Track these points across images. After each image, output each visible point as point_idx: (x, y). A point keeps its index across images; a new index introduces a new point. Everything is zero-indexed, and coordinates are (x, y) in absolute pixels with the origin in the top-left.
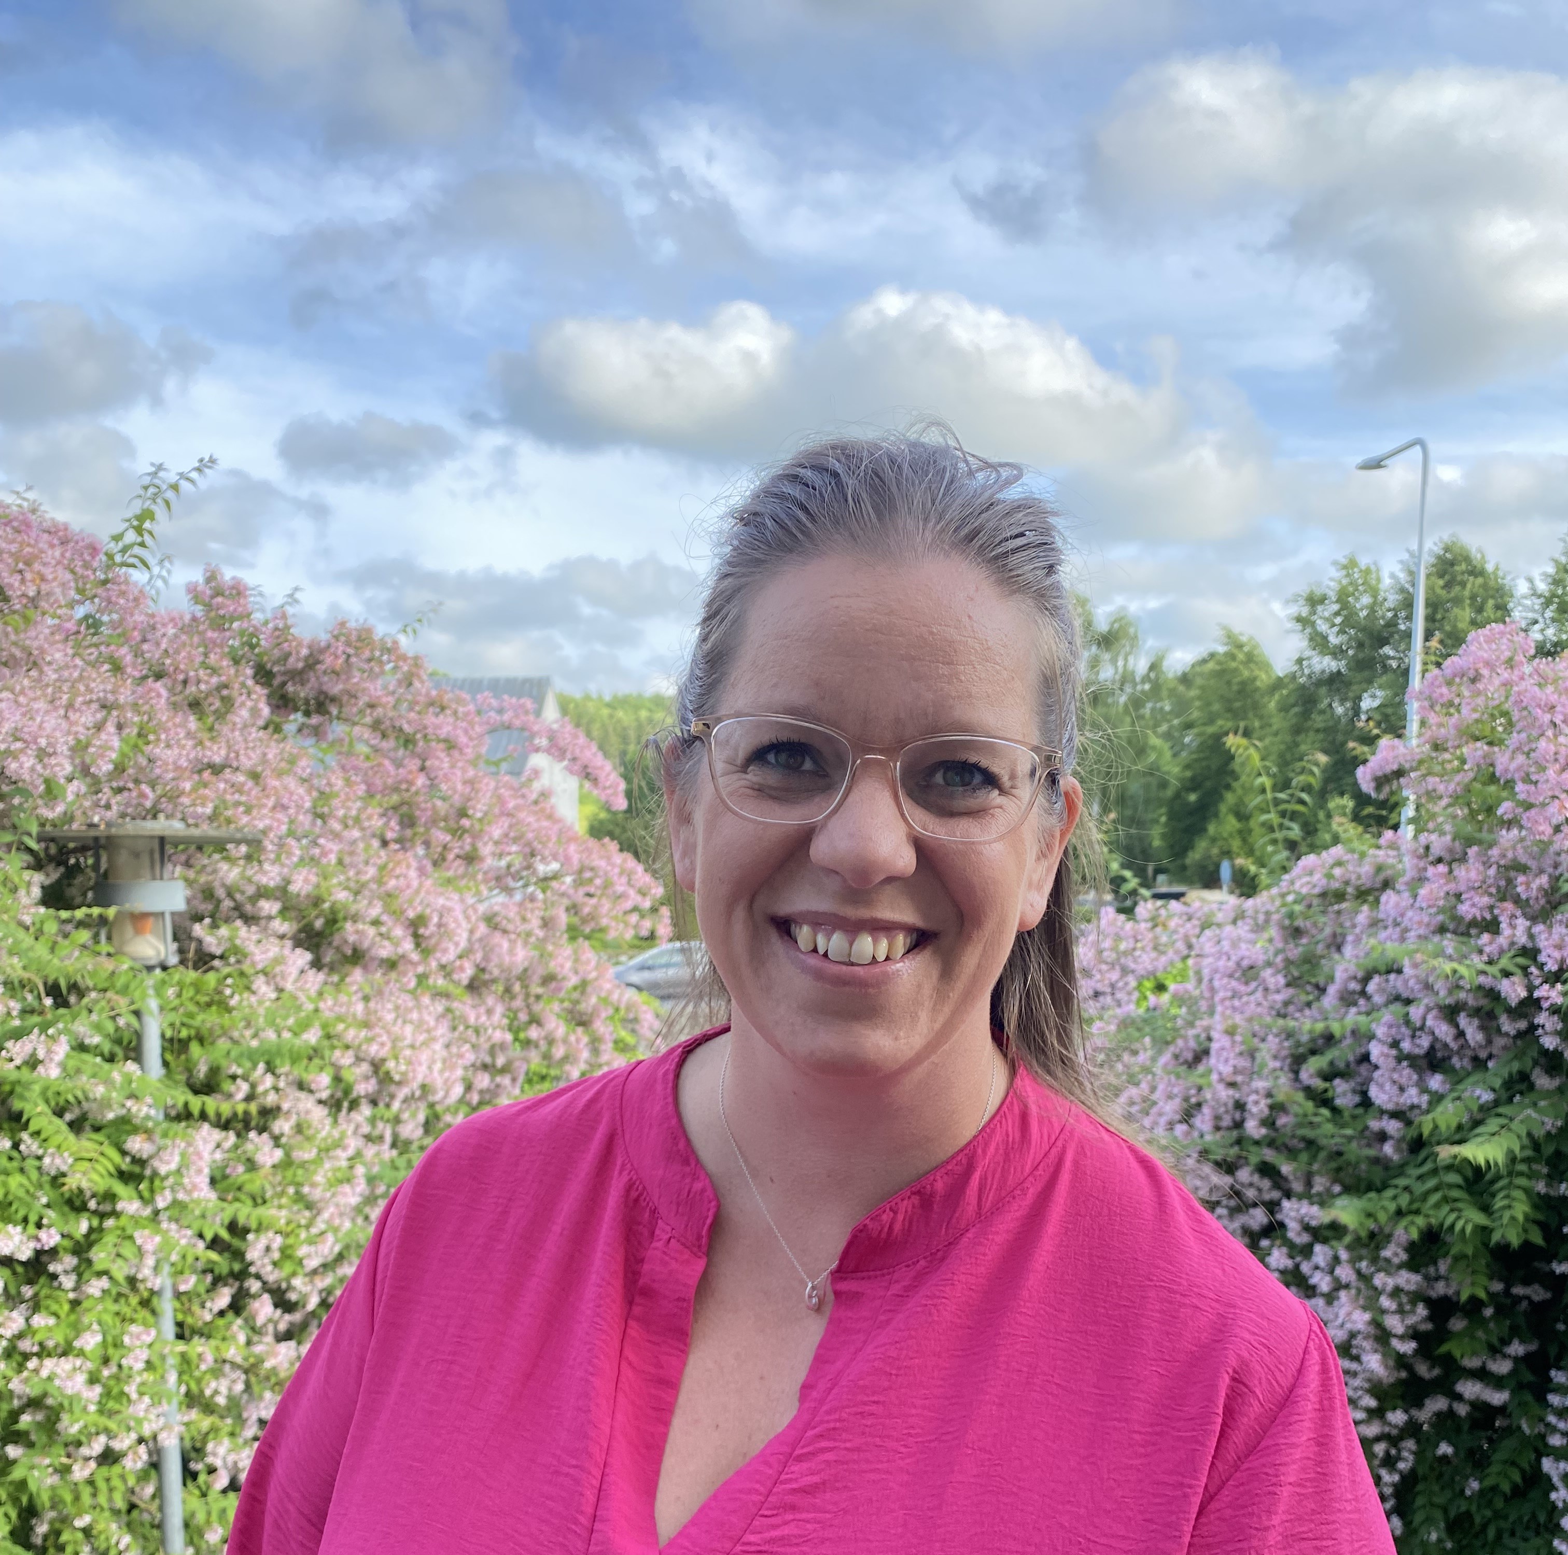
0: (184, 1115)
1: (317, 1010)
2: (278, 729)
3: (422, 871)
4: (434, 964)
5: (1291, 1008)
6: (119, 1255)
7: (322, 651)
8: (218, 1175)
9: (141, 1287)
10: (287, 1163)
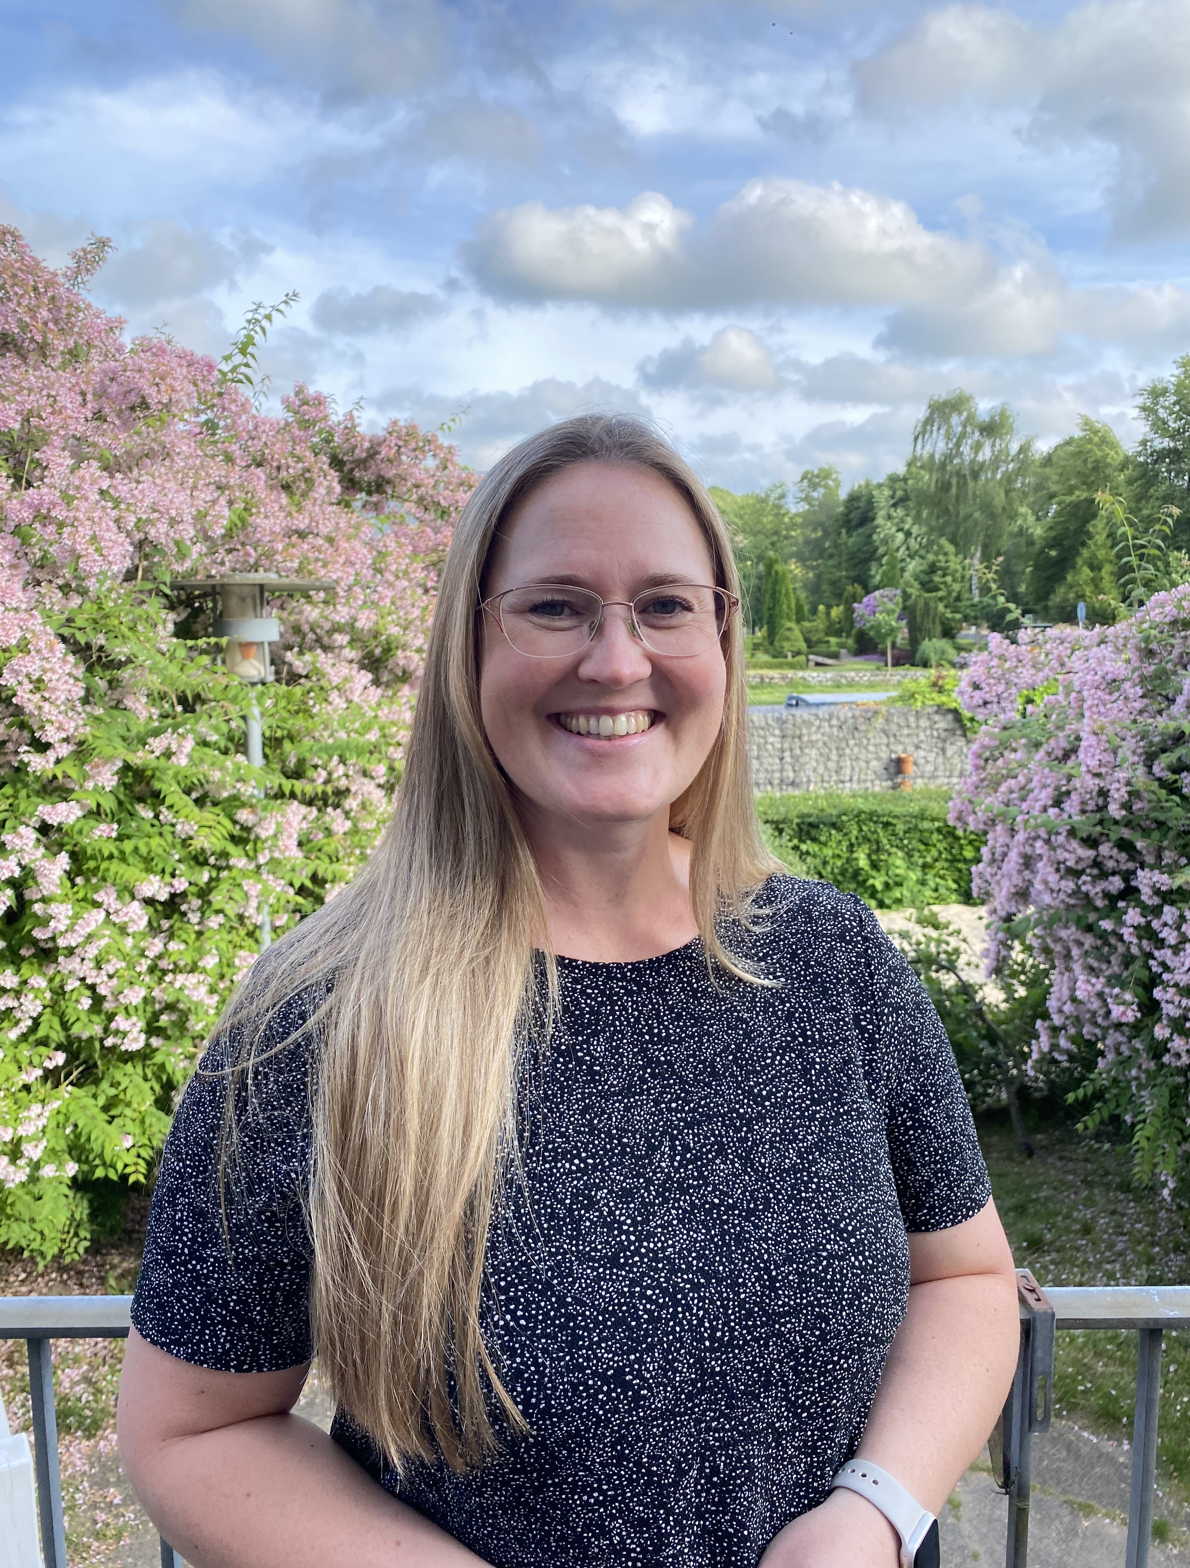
0: (279, 795)
1: (376, 717)
2: (348, 505)
6: (231, 898)
7: (380, 444)
8: (304, 840)
9: (248, 921)
10: (355, 831)
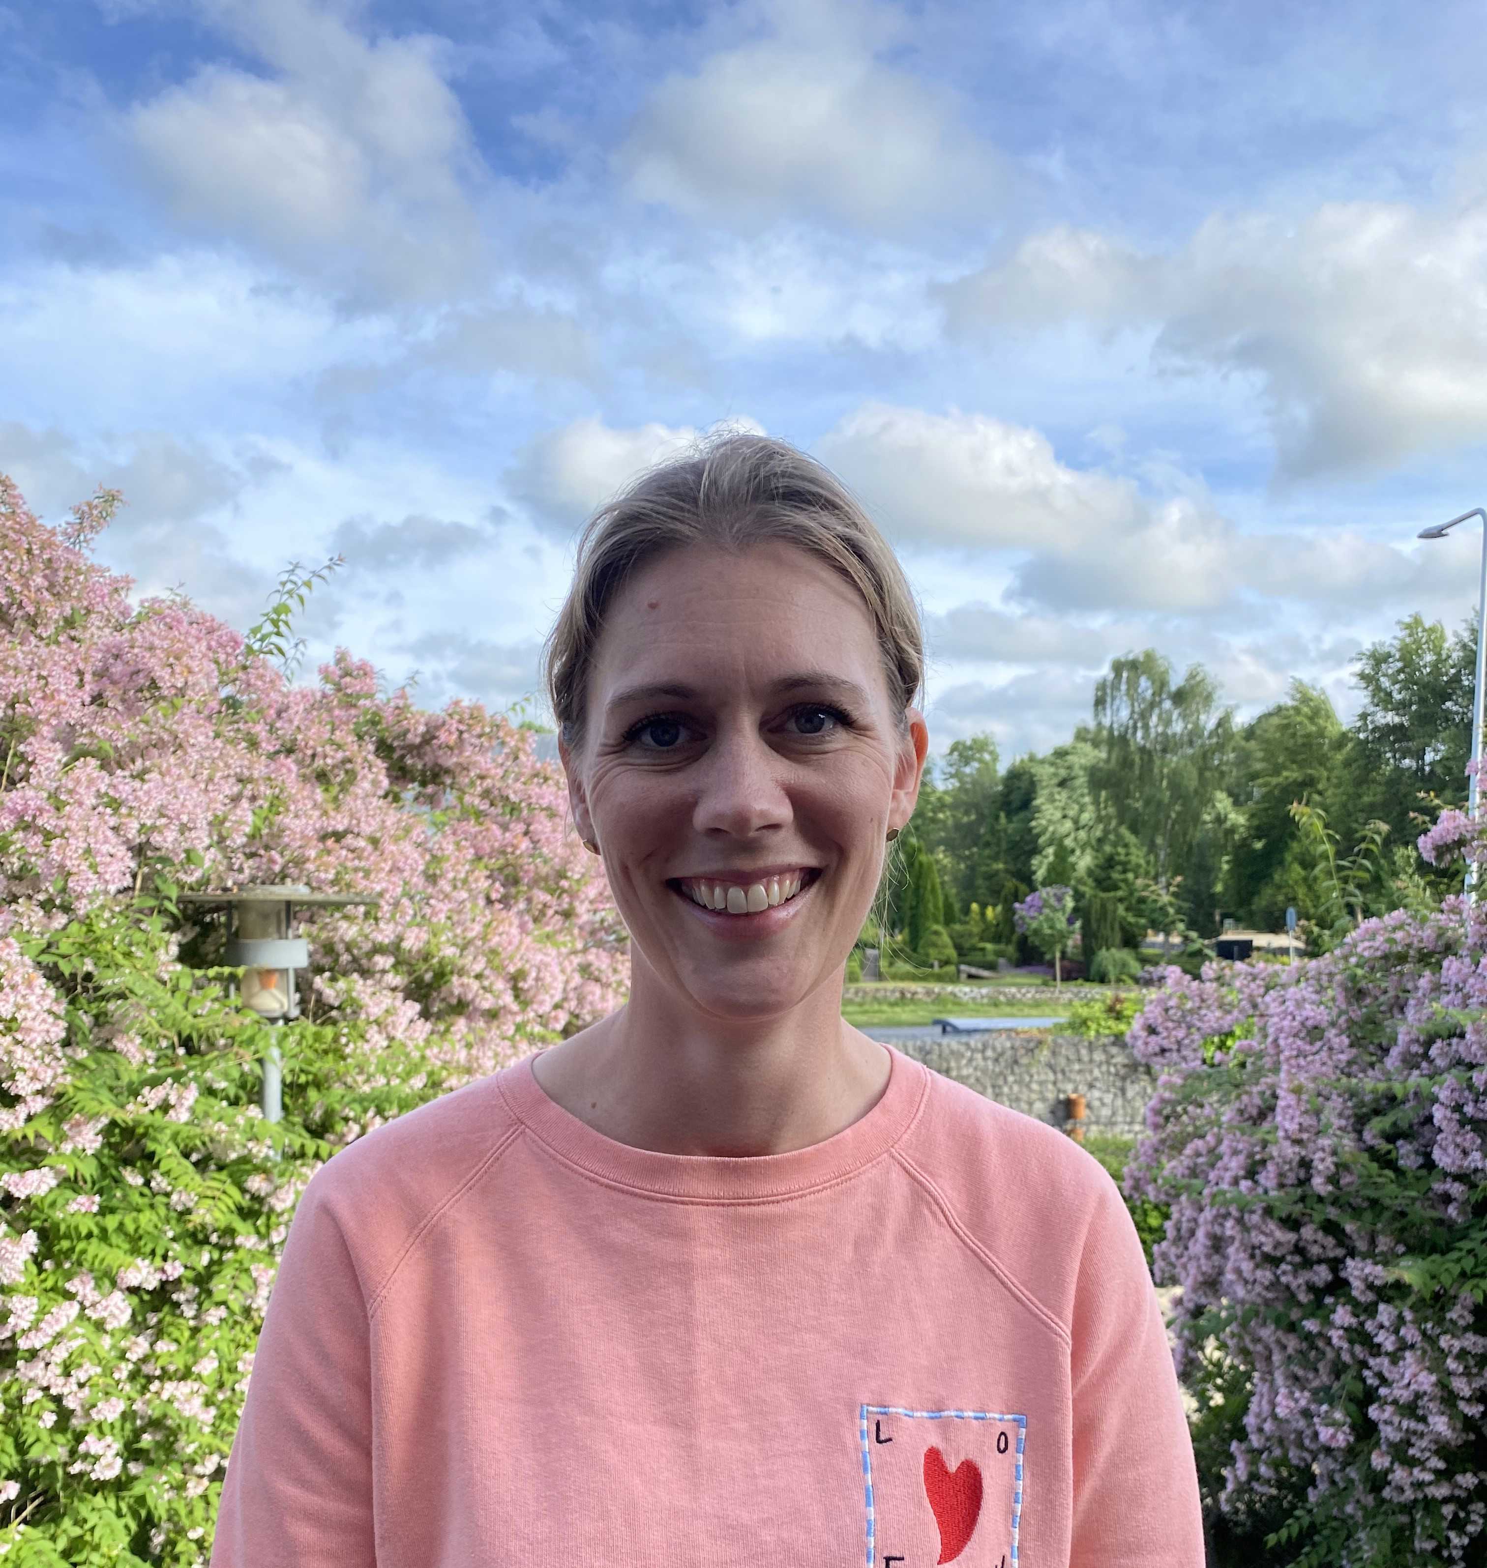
0: (300, 1155)
1: (424, 1058)
2: (397, 797)
3: (522, 927)
4: (532, 1015)
5: (1355, 1068)
6: (236, 1287)
7: (438, 728)
9: (254, 1314)
